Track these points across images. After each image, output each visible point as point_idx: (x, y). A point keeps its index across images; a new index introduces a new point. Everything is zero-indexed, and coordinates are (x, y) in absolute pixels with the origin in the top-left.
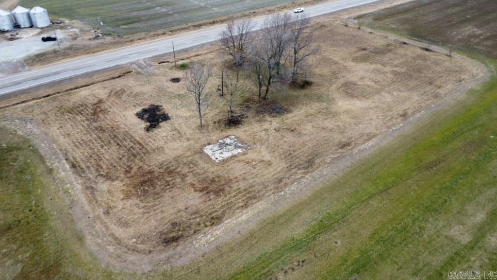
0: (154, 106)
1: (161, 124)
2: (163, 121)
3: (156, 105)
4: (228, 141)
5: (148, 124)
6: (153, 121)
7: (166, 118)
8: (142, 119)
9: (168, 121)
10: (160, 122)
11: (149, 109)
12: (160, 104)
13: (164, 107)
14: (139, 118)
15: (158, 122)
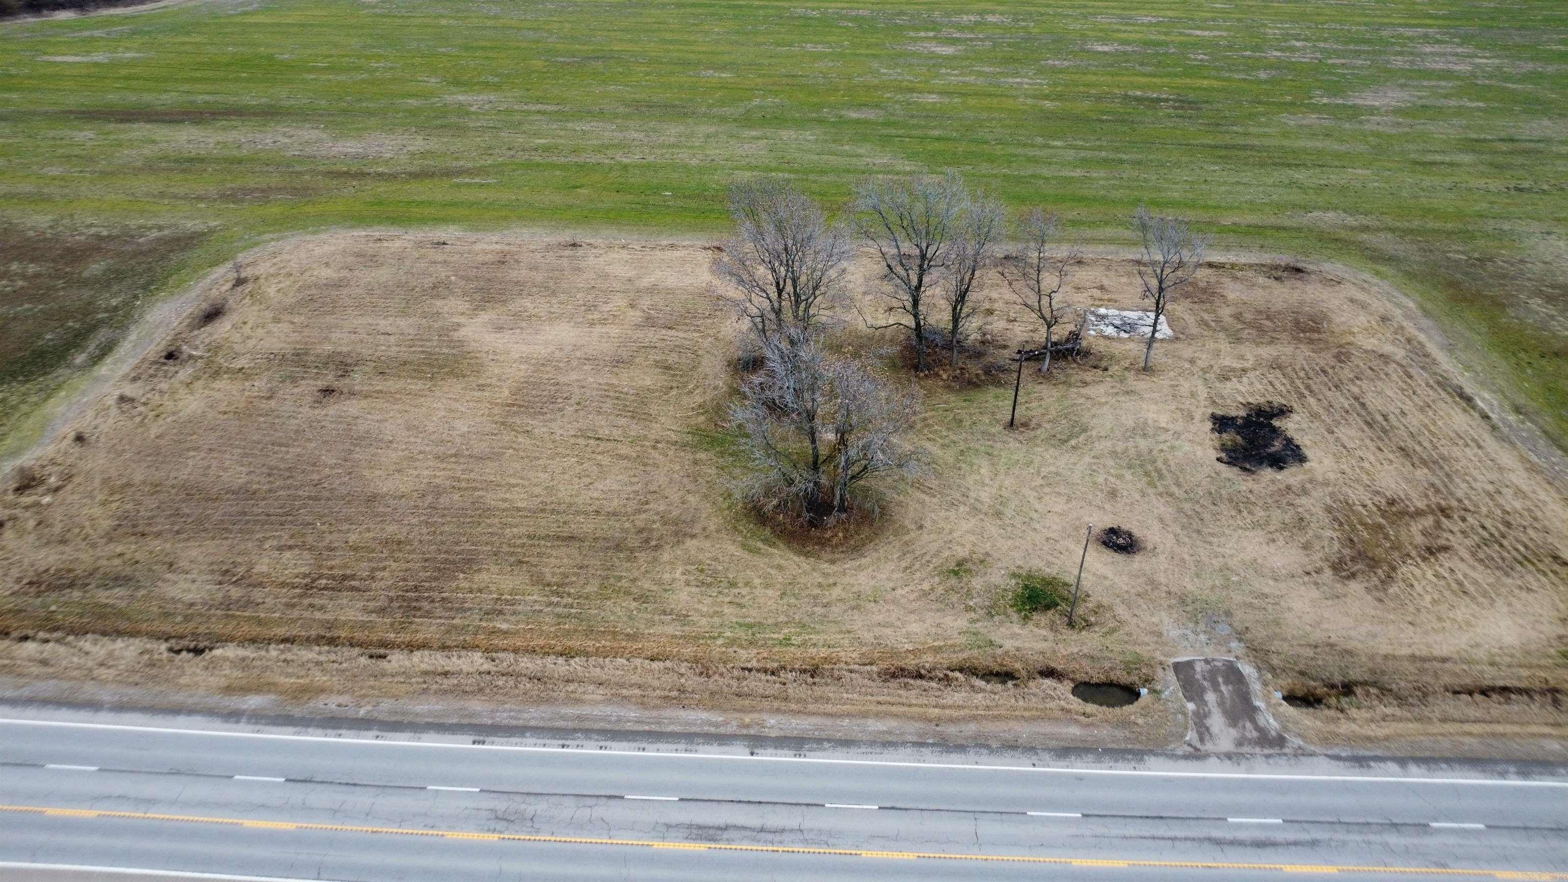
0: (1245, 469)
1: (1242, 413)
2: (1233, 419)
3: (1236, 470)
4: (1110, 331)
5: (1276, 423)
6: (1261, 425)
7: (1221, 423)
8: (1289, 441)
9: (1219, 412)
10: (1242, 418)
11: (1261, 463)
12: (1222, 467)
13: (1213, 454)
14: (1298, 447)
15: (1247, 420)
